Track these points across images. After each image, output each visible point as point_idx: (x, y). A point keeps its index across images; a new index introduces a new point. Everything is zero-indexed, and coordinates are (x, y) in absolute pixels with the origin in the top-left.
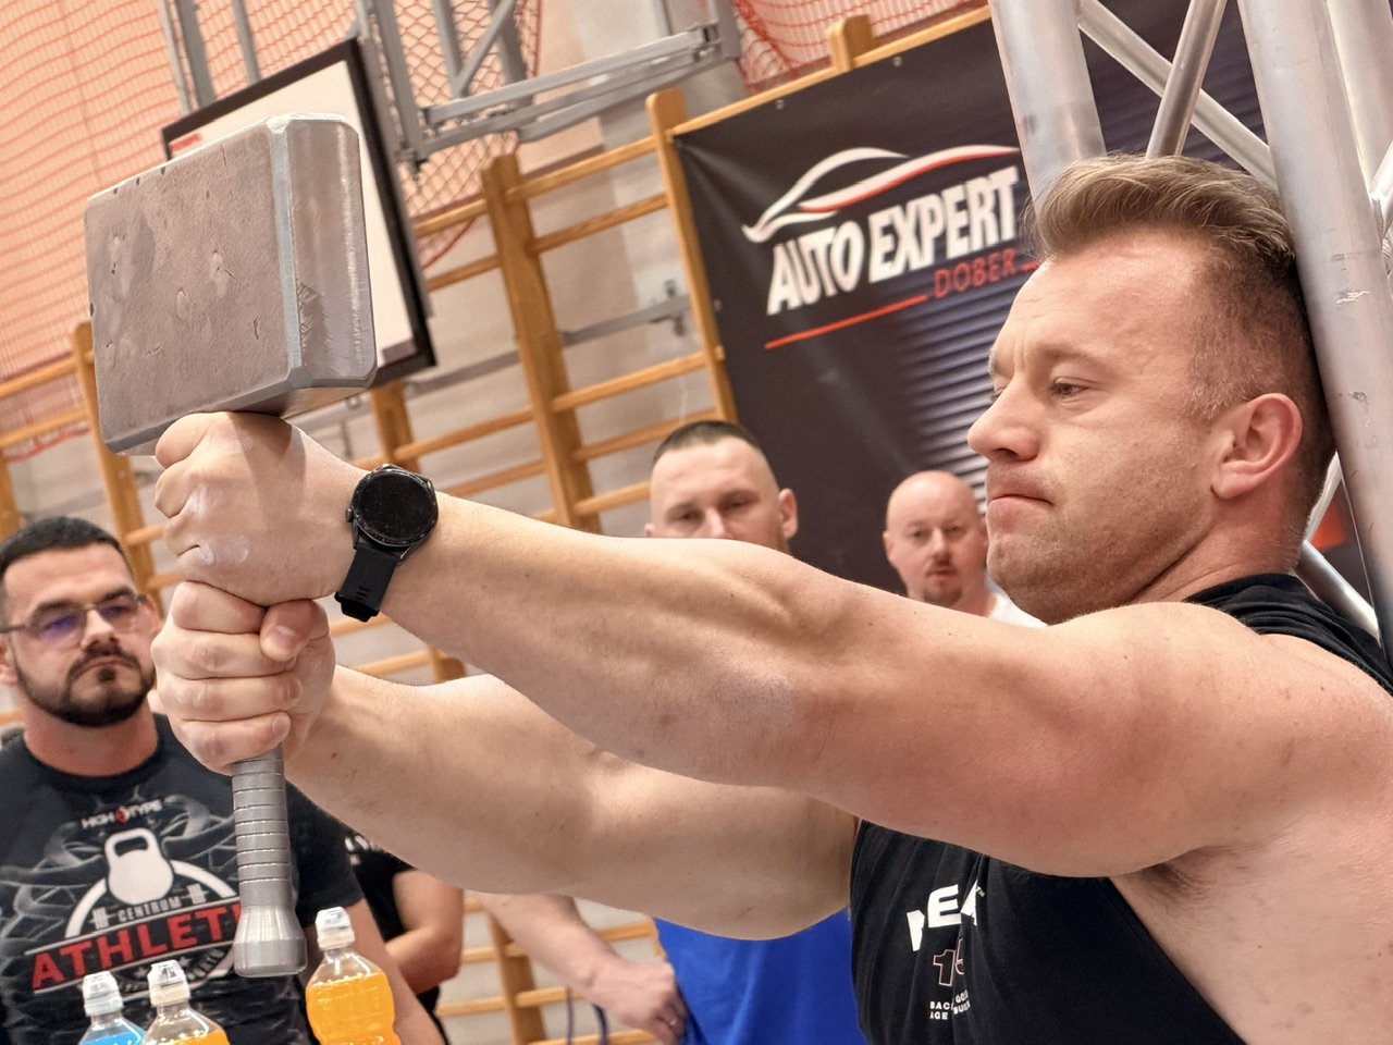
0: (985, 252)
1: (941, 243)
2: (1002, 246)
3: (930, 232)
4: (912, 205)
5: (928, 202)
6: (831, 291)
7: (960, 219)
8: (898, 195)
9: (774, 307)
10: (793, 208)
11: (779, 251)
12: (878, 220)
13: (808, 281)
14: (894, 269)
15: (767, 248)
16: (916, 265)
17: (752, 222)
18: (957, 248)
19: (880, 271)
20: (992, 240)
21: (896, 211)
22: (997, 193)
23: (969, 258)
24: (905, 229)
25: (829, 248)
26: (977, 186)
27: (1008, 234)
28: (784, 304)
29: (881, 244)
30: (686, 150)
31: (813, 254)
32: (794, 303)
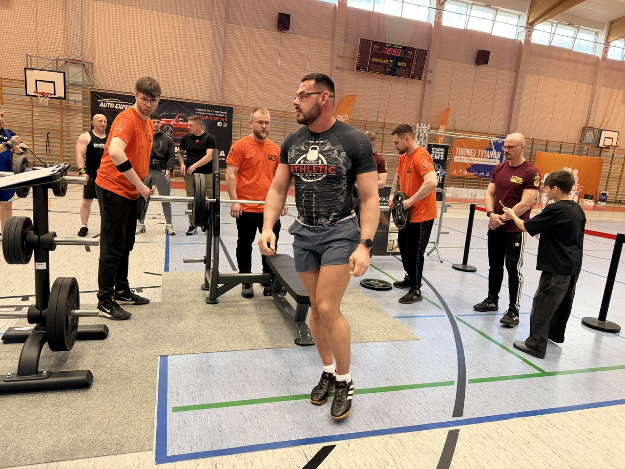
6: (108, 107)
9: (100, 106)
10: (106, 100)
11: (102, 103)
12: (117, 104)
13: (105, 106)
14: (118, 108)
17: (99, 100)
19: (116, 108)
26: (130, 106)
29: (116, 106)
30: (92, 92)
32: (103, 107)
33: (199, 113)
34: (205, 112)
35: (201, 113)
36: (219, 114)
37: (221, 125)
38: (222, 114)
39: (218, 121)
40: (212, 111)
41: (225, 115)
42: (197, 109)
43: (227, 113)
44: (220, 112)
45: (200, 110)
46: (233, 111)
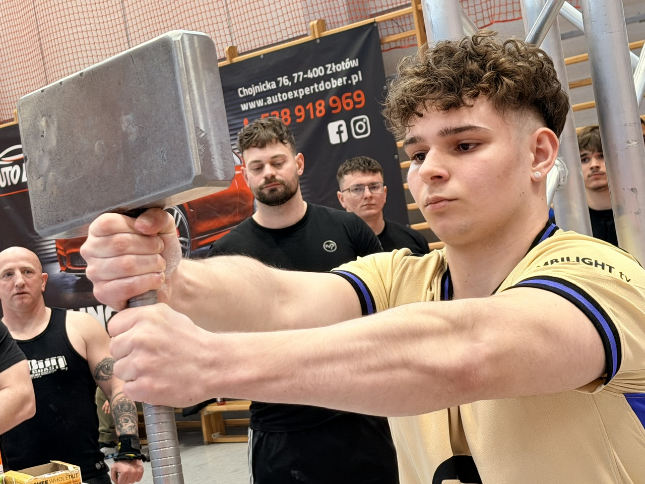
10: (0, 160)
13: (3, 180)
19: (24, 179)
29: (24, 173)
33: (252, 105)
34: (272, 93)
35: (260, 103)
36: (326, 78)
37: (345, 137)
38: (336, 75)
39: (330, 117)
40: (295, 75)
41: (349, 78)
42: (244, 90)
43: (355, 63)
44: (326, 69)
45: (252, 91)
46: (380, 42)
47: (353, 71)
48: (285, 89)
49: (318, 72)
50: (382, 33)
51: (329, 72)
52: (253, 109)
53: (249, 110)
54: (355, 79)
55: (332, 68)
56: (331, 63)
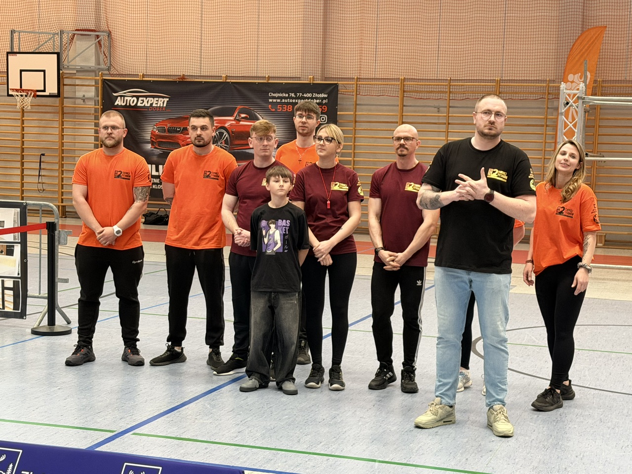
0: (160, 107)
1: (152, 104)
2: (163, 107)
3: (150, 103)
4: (148, 99)
5: (152, 99)
6: (128, 104)
7: (157, 102)
8: (146, 97)
9: (116, 104)
10: (125, 93)
11: (119, 98)
12: (140, 99)
13: (124, 102)
14: (143, 105)
15: (117, 97)
16: (146, 105)
17: (115, 93)
18: (154, 105)
19: (139, 104)
20: (162, 106)
21: (144, 99)
22: (164, 101)
23: (157, 107)
24: (146, 101)
25: (130, 100)
26: (160, 99)
27: (165, 105)
28: (118, 104)
29: (140, 101)
30: (104, 81)
31: (127, 100)
32: (120, 104)
34: (285, 98)
40: (298, 94)
41: (322, 101)
42: (272, 94)
43: (326, 96)
44: (313, 95)
45: (276, 95)
46: (338, 90)
47: (324, 98)
48: (293, 98)
49: (309, 95)
50: (339, 88)
51: (314, 96)
52: (274, 102)
53: (273, 102)
54: (324, 101)
55: (315, 95)
56: (315, 93)
